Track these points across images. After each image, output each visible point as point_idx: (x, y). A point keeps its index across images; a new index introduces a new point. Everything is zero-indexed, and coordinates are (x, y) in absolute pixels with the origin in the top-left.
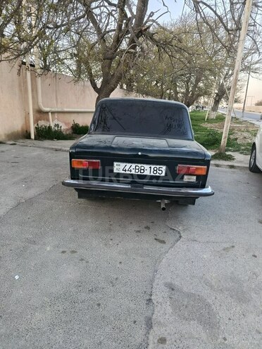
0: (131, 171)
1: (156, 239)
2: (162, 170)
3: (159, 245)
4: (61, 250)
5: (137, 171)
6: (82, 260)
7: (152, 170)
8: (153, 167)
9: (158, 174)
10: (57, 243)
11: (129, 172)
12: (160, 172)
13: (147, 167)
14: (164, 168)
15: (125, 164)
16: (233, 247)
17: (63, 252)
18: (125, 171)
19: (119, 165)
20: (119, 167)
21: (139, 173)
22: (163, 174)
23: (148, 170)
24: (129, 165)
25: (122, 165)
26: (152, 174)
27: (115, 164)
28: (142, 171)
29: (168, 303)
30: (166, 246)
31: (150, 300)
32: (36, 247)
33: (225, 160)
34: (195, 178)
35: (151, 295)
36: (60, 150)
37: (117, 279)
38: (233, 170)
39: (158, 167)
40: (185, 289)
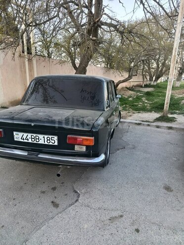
0: (28, 140)
1: (52, 202)
2: (54, 140)
5: (33, 140)
7: (46, 139)
8: (46, 137)
9: (51, 144)
11: (27, 141)
12: (53, 142)
13: (41, 136)
14: (56, 138)
16: (121, 216)
18: (24, 140)
19: (18, 134)
20: (18, 136)
21: (35, 142)
23: (42, 139)
24: (25, 135)
25: (21, 134)
26: (46, 143)
27: (15, 133)
28: (37, 140)
33: (167, 122)
38: (170, 131)
39: (50, 137)
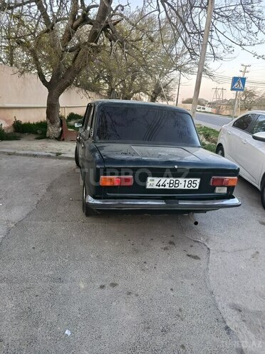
0: (165, 186)
1: (189, 256)
2: (196, 183)
3: (196, 262)
4: (98, 285)
5: (171, 185)
6: (129, 293)
7: (187, 183)
8: (188, 180)
9: (192, 188)
10: (87, 276)
11: (163, 187)
12: (194, 185)
13: (182, 180)
14: (198, 181)
15: (159, 179)
17: (102, 287)
18: (159, 186)
19: (153, 180)
20: (152, 183)
21: (173, 188)
22: (197, 188)
23: (183, 184)
25: (157, 180)
26: (186, 188)
27: (149, 179)
29: (245, 327)
30: (203, 262)
31: (227, 328)
32: (66, 286)
34: (226, 189)
35: (225, 322)
36: (14, 154)
37: (180, 310)
39: (192, 180)
40: (251, 308)
